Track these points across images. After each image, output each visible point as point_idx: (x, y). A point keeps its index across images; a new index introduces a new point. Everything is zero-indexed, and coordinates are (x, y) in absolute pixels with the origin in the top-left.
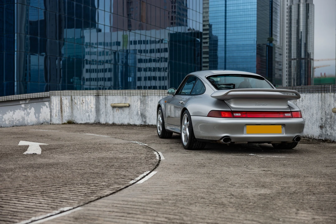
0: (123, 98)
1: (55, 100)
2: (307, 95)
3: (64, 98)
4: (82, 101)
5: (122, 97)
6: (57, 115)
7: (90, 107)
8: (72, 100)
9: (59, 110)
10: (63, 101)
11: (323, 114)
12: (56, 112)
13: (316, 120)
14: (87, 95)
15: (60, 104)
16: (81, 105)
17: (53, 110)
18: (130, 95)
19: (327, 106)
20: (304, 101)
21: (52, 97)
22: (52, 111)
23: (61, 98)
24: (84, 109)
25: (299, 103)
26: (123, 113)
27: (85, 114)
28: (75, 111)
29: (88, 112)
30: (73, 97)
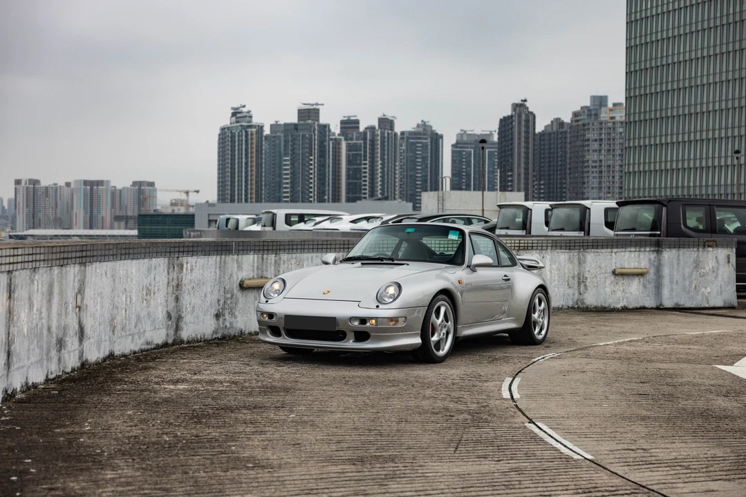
2: (199, 260)
11: (221, 292)
13: (211, 304)
19: (227, 278)
20: (194, 271)
25: (186, 274)
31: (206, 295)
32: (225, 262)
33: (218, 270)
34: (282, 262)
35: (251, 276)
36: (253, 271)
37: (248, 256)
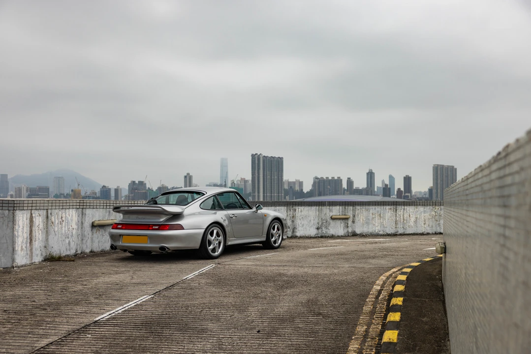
0: (106, 213)
1: (21, 218)
3: (35, 214)
4: (62, 218)
5: (104, 210)
6: (24, 247)
7: (71, 227)
8: (47, 217)
9: (27, 237)
10: (34, 219)
11: (319, 220)
12: (23, 242)
13: (313, 224)
14: (68, 207)
15: (29, 225)
16: (60, 226)
17: (18, 238)
18: (106, 208)
19: (323, 215)
21: (17, 211)
22: (17, 241)
23: (31, 214)
24: (63, 232)
25: (298, 213)
26: (104, 234)
27: (64, 240)
28: (50, 237)
29: (68, 238)
30: (49, 211)
31: (310, 221)
32: (321, 209)
33: (317, 212)
34: (357, 210)
35: (339, 214)
36: (339, 212)
37: (336, 207)
